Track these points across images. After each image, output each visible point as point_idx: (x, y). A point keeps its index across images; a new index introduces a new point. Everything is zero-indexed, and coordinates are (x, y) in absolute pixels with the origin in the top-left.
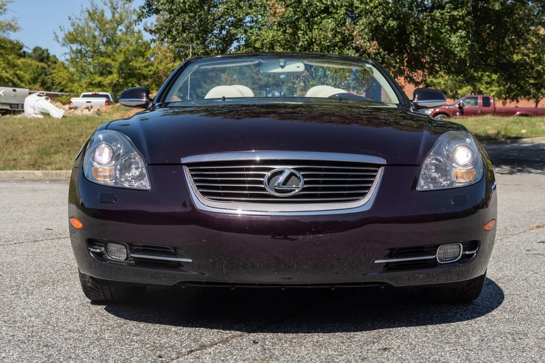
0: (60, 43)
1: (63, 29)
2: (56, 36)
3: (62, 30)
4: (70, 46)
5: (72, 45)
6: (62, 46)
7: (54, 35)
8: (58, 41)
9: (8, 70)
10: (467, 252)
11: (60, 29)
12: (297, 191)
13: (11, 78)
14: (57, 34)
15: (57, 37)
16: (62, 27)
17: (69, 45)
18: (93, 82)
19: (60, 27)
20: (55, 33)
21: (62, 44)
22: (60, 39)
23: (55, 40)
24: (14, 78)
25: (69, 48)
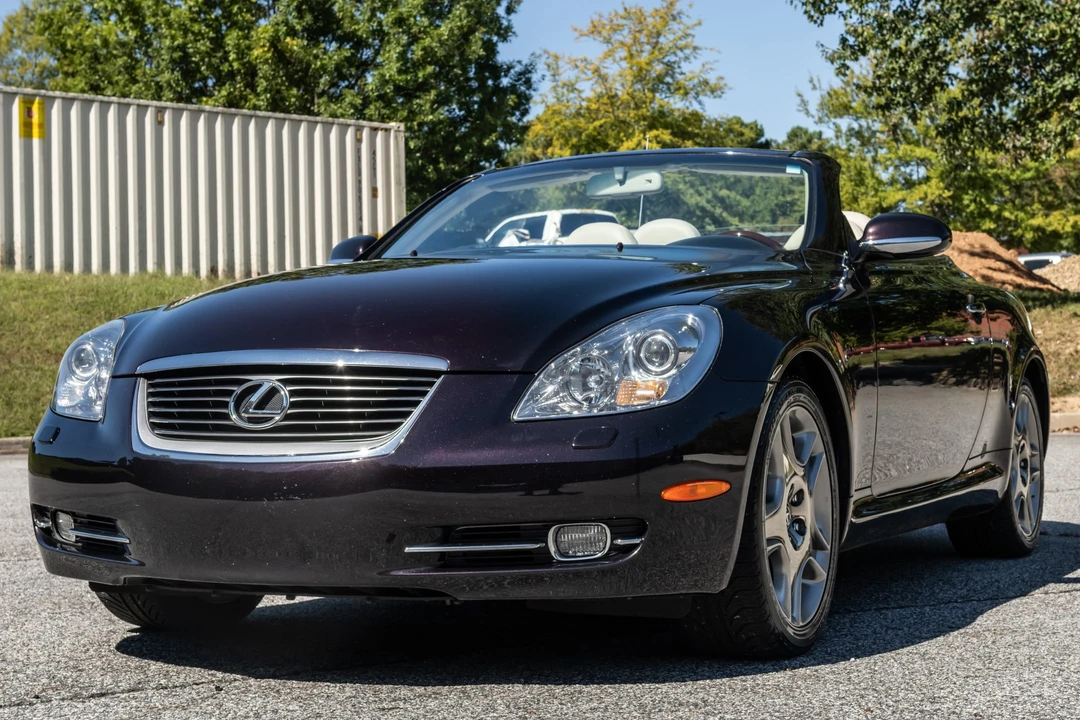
0: (813, 117)
1: (817, 85)
2: (803, 101)
3: (814, 88)
4: (834, 124)
5: (838, 121)
6: (816, 123)
7: (798, 100)
8: (807, 113)
9: (702, 189)
10: (619, 542)
11: (811, 86)
12: (277, 418)
13: (708, 207)
14: (806, 98)
15: (804, 103)
16: (816, 82)
17: (833, 120)
18: (884, 205)
19: (811, 81)
20: (799, 95)
21: (816, 119)
22: (813, 107)
23: (799, 111)
24: (714, 207)
25: (832, 126)
